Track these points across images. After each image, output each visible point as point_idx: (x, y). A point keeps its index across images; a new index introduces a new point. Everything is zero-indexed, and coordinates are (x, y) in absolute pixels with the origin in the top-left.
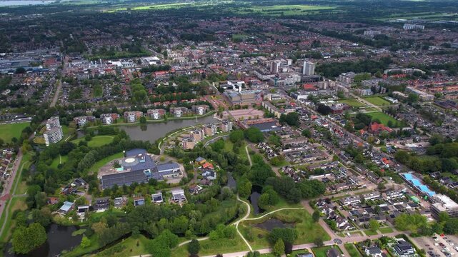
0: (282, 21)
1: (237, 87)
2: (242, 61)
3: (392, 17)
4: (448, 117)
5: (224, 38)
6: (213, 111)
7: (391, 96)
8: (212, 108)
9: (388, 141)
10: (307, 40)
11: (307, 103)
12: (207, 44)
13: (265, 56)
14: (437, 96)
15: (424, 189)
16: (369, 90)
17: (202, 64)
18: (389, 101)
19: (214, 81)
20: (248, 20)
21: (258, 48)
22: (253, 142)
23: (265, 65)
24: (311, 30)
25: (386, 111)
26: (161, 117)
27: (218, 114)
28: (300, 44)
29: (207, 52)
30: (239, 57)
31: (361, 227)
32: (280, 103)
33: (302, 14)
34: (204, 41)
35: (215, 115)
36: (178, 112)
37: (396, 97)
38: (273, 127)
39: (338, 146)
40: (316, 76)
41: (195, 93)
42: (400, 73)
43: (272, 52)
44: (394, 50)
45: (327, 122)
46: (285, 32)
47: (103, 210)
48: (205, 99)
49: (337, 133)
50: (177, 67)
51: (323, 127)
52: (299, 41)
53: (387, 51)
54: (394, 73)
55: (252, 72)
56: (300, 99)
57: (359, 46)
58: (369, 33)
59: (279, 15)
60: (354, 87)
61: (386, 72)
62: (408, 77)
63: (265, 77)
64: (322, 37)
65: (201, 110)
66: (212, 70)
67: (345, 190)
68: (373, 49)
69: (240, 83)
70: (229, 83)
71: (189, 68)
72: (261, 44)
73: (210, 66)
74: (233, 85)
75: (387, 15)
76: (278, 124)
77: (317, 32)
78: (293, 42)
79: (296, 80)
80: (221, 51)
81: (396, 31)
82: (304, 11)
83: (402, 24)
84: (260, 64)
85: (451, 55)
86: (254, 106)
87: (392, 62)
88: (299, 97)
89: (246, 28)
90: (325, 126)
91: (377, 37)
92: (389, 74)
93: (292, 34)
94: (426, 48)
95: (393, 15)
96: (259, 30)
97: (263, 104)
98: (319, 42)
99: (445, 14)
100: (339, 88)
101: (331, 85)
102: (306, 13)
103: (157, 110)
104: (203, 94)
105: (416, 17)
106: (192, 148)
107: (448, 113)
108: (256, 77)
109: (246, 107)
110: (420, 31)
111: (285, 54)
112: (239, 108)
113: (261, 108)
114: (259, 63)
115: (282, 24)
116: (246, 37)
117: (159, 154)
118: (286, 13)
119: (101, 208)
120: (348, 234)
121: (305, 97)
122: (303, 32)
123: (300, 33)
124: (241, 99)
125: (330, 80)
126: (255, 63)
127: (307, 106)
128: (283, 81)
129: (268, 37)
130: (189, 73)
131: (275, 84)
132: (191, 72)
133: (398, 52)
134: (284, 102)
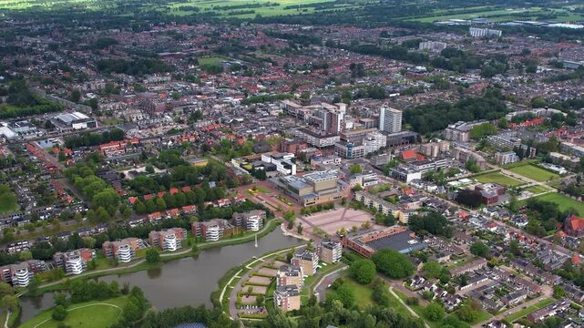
1: (288, 166)
2: (253, 111)
5: (185, 66)
7: (550, 161)
8: (269, 215)
10: (337, 64)
13: (288, 98)
16: (514, 154)
17: (181, 122)
18: (552, 171)
19: (233, 157)
23: (301, 117)
25: (564, 191)
26: (183, 245)
28: (331, 72)
30: (243, 103)
32: (381, 191)
35: (283, 227)
36: (214, 232)
38: (413, 242)
41: (212, 185)
43: (294, 90)
44: (487, 74)
45: (492, 222)
48: (240, 196)
52: (325, 67)
53: (479, 77)
54: (524, 119)
55: (288, 132)
56: (414, 181)
57: (428, 70)
61: (509, 117)
63: (324, 142)
65: (256, 222)
66: (210, 133)
68: (456, 75)
69: (288, 157)
70: (266, 159)
72: (260, 74)
74: (274, 161)
76: (413, 235)
78: (315, 67)
80: (201, 94)
83: (465, 27)
86: (343, 203)
88: (410, 177)
90: (492, 230)
91: (445, 53)
92: (515, 120)
93: (301, 53)
94: (531, 70)
97: (358, 198)
98: (360, 66)
100: (462, 154)
101: (444, 150)
104: (231, 185)
106: (297, 307)
108: (303, 141)
109: (330, 206)
111: (319, 93)
112: (320, 208)
113: (359, 206)
114: (287, 112)
115: (271, 34)
116: (224, 62)
121: (418, 176)
122: (318, 48)
123: (315, 50)
124: (314, 191)
125: (439, 141)
126: (280, 114)
127: (433, 192)
128: (361, 147)
129: (266, 60)
130: (170, 142)
131: (349, 154)
132: (173, 141)
133: (498, 78)
134: (388, 189)
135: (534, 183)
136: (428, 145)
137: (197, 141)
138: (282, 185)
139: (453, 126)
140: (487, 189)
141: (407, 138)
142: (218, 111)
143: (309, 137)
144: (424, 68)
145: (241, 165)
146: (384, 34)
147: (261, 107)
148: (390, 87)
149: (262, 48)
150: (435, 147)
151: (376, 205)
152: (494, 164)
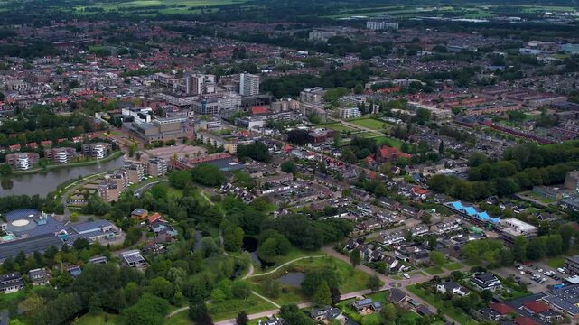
0: (165, 23)
1: (143, 117)
2: (128, 82)
3: (343, 13)
4: (479, 136)
5: (76, 51)
6: (119, 152)
7: (390, 115)
8: (115, 147)
9: (411, 168)
10: (220, 50)
11: (268, 132)
12: (49, 60)
13: (163, 72)
14: (455, 111)
15: (484, 216)
16: (356, 109)
17: (58, 90)
18: (388, 122)
19: (97, 112)
20: (102, 23)
21: (144, 62)
22: (210, 185)
23: (170, 85)
24: (221, 35)
25: (392, 135)
26: (34, 166)
27: (131, 155)
28: (213, 55)
29: (58, 72)
30: (120, 76)
31: (420, 266)
33: (193, 12)
34: (41, 57)
35: (125, 156)
36: (63, 156)
37: (398, 116)
38: (233, 164)
39: (342, 180)
40: (262, 96)
42: (390, 86)
43: (172, 68)
44: (367, 57)
45: (312, 153)
46: (177, 38)
47: (14, 290)
49: (332, 165)
50: (14, 96)
51: (307, 160)
52: (210, 51)
53: (356, 59)
54: (382, 87)
56: (255, 127)
57: (309, 54)
58: (318, 35)
59: (154, 15)
60: (330, 108)
61: (368, 86)
62: (403, 91)
63: (182, 101)
64: (244, 45)
65: (100, 150)
67: (376, 230)
68: (334, 57)
69: (144, 111)
70: (126, 112)
71: (38, 96)
72: (145, 57)
73: (75, 91)
74: (135, 115)
75: (334, 11)
76: (237, 160)
77: (231, 37)
78: (199, 52)
79: (234, 102)
80: (83, 70)
81: (358, 32)
82: (193, 8)
83: (364, 22)
84: (161, 86)
85: (452, 62)
86: (184, 142)
87: (371, 73)
88: (252, 124)
89: (105, 35)
90: (310, 157)
91: (331, 40)
92: (374, 88)
93: (190, 41)
94: (412, 53)
95: (342, 10)
96: (130, 37)
97: (199, 136)
98: (243, 50)
99: (421, 9)
100: (308, 110)
101: (293, 108)
102: (199, 11)
103: (26, 154)
105: (379, 14)
107: (478, 131)
108: (164, 101)
109: (172, 143)
110: (394, 31)
112: (160, 145)
113: (199, 143)
114: (158, 83)
115: (167, 28)
116: (114, 48)
117: (63, 213)
118: (164, 12)
119: (10, 286)
120: (406, 275)
121: (260, 123)
122: (209, 38)
123: (205, 40)
124: (160, 132)
125: (290, 100)
126: (152, 84)
127: (269, 136)
128: (215, 104)
129: (153, 47)
130: (44, 103)
131: (203, 109)
132: (47, 101)
133: (374, 60)
134: (229, 134)
135: (368, 130)
136: (278, 103)
137: (68, 102)
138: (133, 129)
139: (308, 90)
140: (318, 131)
141: (262, 99)
142: (94, 82)
143: (170, 97)
144: (307, 53)
145: (102, 117)
146: (280, 27)
147: (136, 79)
148: (265, 66)
149: (154, 38)
150: (283, 104)
151: (212, 141)
152: (337, 117)
